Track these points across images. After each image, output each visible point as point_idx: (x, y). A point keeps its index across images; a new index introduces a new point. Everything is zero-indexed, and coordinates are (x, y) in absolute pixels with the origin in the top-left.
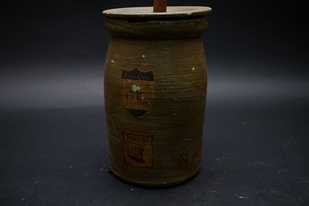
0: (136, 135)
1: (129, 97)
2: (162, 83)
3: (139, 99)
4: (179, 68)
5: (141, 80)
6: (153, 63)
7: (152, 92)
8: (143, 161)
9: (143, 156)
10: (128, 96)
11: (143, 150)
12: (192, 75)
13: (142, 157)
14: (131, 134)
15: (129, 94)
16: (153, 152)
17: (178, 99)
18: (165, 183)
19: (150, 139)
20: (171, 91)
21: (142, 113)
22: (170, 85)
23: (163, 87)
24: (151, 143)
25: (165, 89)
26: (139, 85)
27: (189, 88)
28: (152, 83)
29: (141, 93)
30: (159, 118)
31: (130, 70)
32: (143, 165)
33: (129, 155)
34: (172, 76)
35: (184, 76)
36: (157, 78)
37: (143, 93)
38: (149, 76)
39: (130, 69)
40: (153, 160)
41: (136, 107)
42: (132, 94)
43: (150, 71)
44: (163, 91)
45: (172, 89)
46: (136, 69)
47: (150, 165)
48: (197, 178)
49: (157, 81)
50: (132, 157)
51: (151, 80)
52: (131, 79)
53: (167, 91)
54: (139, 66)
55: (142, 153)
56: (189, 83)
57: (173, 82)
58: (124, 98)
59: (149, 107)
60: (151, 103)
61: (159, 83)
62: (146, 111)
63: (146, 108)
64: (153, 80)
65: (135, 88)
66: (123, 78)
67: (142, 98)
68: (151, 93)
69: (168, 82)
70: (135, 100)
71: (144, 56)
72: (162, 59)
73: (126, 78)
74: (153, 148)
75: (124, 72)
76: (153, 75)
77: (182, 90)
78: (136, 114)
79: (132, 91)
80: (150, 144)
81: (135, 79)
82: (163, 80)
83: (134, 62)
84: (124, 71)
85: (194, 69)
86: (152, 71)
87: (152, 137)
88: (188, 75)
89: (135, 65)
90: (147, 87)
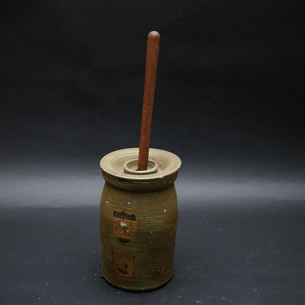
0: (123, 255)
1: (118, 229)
2: (142, 222)
3: (125, 232)
4: (154, 212)
5: (127, 219)
6: (135, 209)
7: (135, 228)
8: (127, 273)
9: (127, 270)
10: (117, 229)
11: (127, 265)
12: (164, 215)
13: (126, 270)
14: (119, 254)
15: (118, 227)
16: (135, 268)
17: (153, 232)
18: (143, 289)
19: (133, 259)
20: (148, 227)
21: (127, 241)
22: (148, 224)
23: (142, 225)
24: (134, 261)
25: (143, 226)
26: (125, 223)
27: (161, 224)
28: (134, 222)
29: (126, 228)
30: (139, 245)
31: (120, 212)
32: (128, 276)
33: (117, 268)
34: (149, 217)
35: (157, 216)
36: (138, 219)
37: (128, 228)
38: (133, 217)
39: (119, 211)
40: (134, 273)
41: (123, 237)
42: (120, 228)
44: (142, 227)
45: (149, 226)
46: (124, 212)
47: (132, 276)
48: (169, 284)
49: (138, 221)
50: (120, 270)
51: (133, 220)
52: (120, 218)
53: (145, 227)
54: (126, 209)
55: (126, 268)
56: (161, 221)
57: (150, 221)
58: (114, 229)
59: (132, 238)
60: (134, 235)
61: (140, 222)
62: (130, 240)
63: (130, 238)
64: (135, 220)
65: (123, 224)
66: (115, 216)
67: (128, 231)
68: (134, 229)
69: (146, 221)
70: (122, 232)
71: (129, 203)
72: (142, 206)
73: (116, 216)
74: (135, 265)
75: (115, 212)
76: (135, 217)
77: (156, 226)
78: (123, 241)
79: (120, 226)
80: (133, 262)
81: (122, 218)
82: (143, 220)
83: (122, 207)
84: (115, 211)
85: (165, 211)
86: (134, 214)
87: (134, 257)
88: (161, 216)
89: (123, 209)
90: (131, 224)
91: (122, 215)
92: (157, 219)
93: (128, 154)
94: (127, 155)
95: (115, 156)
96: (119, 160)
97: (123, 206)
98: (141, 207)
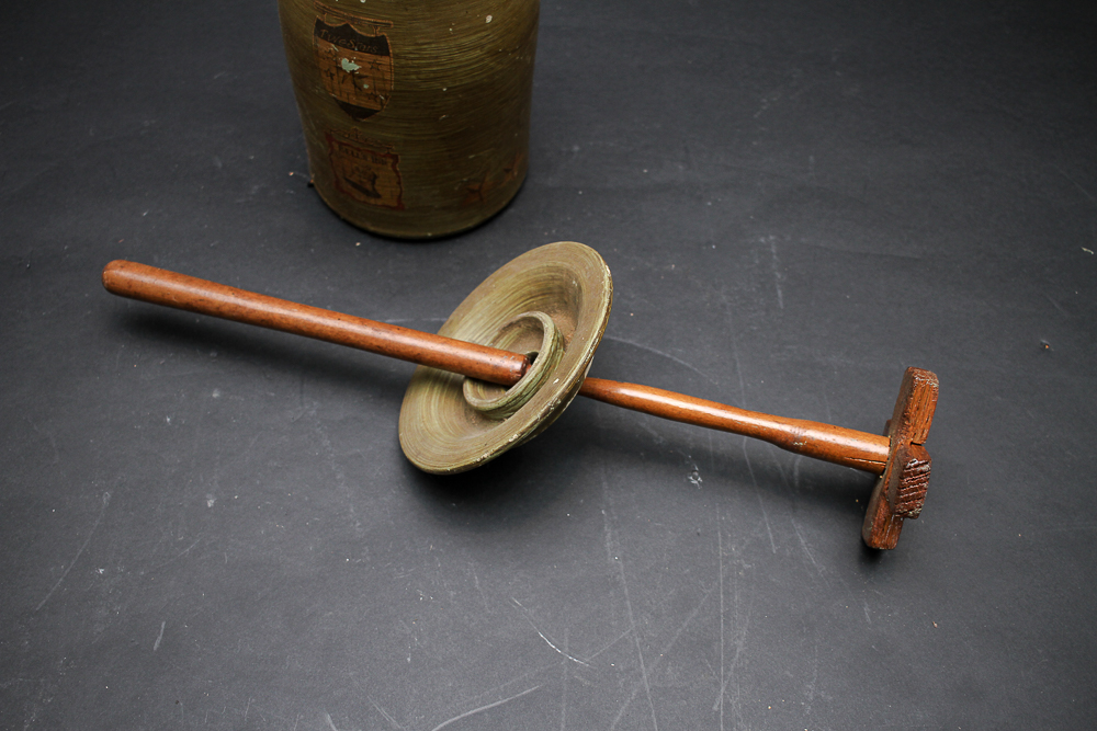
0: (358, 149)
1: (335, 77)
2: (410, 62)
3: (358, 87)
4: (451, 26)
5: (359, 50)
6: (385, 19)
7: (388, 77)
8: (378, 196)
9: (376, 187)
10: (332, 75)
11: (375, 177)
12: (484, 33)
13: (374, 189)
14: (345, 145)
15: (334, 71)
16: (399, 183)
17: (448, 89)
18: (429, 234)
19: (390, 161)
20: (432, 75)
21: (368, 113)
22: (430, 65)
23: (412, 70)
24: (393, 166)
25: (416, 73)
26: (356, 62)
27: (477, 62)
28: (385, 60)
29: (360, 77)
30: (407, 125)
31: (333, 25)
32: (379, 202)
33: (347, 180)
34: (433, 46)
35: (463, 40)
36: (397, 51)
37: (366, 77)
38: (379, 46)
39: (334, 22)
40: (400, 196)
41: (354, 101)
42: (341, 74)
43: (380, 35)
44: (413, 77)
45: (434, 72)
46: (347, 26)
47: (395, 204)
48: (512, 211)
49: (397, 56)
50: (355, 185)
51: (382, 55)
52: (336, 44)
53: (422, 76)
54: (353, 20)
55: (373, 183)
56: (476, 53)
57: (437, 57)
58: (324, 75)
59: (382, 104)
60: (386, 97)
61: (403, 62)
62: (377, 111)
63: (376, 107)
64: (388, 54)
65: (348, 65)
66: (319, 35)
67: (366, 86)
68: (384, 80)
69: (424, 59)
70: (348, 87)
72: (407, 10)
73: (325, 38)
74: (399, 177)
75: (320, 25)
76: (387, 44)
77: (459, 71)
79: (341, 68)
80: (390, 169)
81: (345, 46)
82: (412, 56)
83: (341, 9)
84: (318, 21)
85: (489, 19)
86: (383, 36)
87: (395, 158)
88: (474, 37)
89: (344, 16)
90: (375, 66)
91: (345, 37)
92: (461, 48)
97: (342, 7)
98: (405, 13)
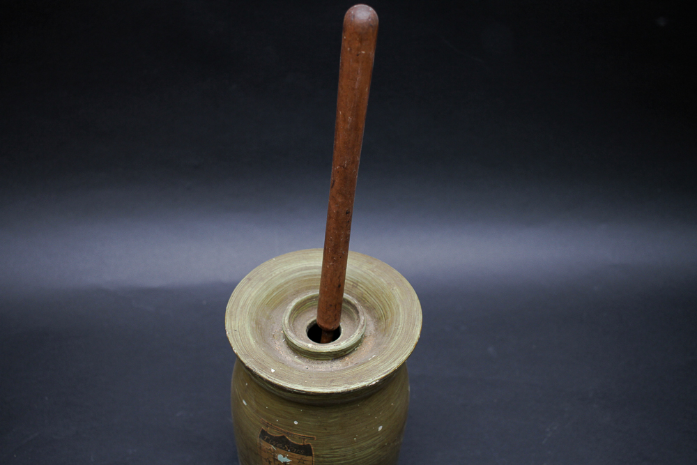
2: (326, 459)
4: (355, 437)
5: (291, 451)
6: (311, 435)
10: (270, 462)
12: (376, 438)
15: (272, 460)
22: (339, 460)
23: (327, 464)
26: (288, 457)
27: (371, 454)
28: (309, 458)
31: (274, 435)
34: (343, 449)
35: (363, 444)
36: (317, 453)
38: (306, 450)
42: (277, 463)
43: (306, 444)
46: (284, 437)
49: (317, 456)
51: (307, 455)
52: (275, 446)
54: (288, 434)
56: (373, 449)
57: (345, 456)
61: (321, 459)
64: (311, 455)
65: (283, 459)
66: (263, 439)
69: (336, 457)
71: (296, 423)
72: (326, 429)
73: (267, 441)
75: (263, 433)
76: (311, 449)
77: (358, 461)
79: (277, 460)
81: (281, 448)
82: (328, 456)
83: (280, 427)
84: (263, 431)
85: (380, 428)
86: (309, 445)
88: (370, 441)
89: (282, 431)
90: (301, 461)
91: (282, 443)
92: (361, 449)
93: (294, 272)
94: (292, 276)
95: (262, 284)
96: (274, 291)
97: (281, 425)
98: (324, 431)
